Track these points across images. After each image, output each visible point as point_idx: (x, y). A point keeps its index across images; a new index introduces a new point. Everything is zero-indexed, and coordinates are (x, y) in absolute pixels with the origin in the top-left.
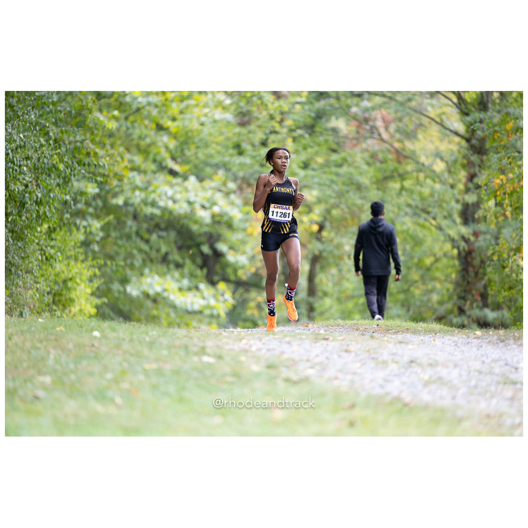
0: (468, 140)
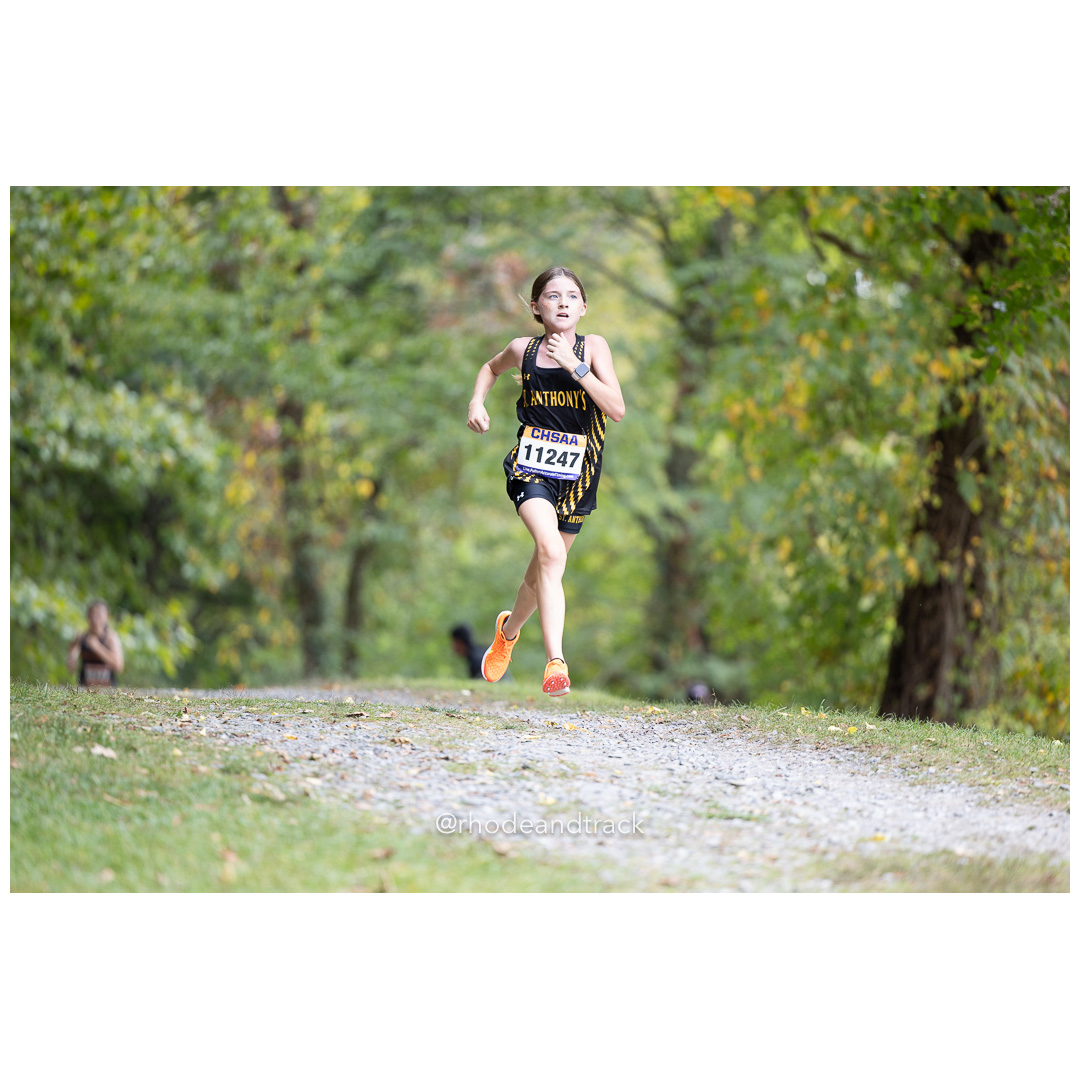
0: (682, 318)
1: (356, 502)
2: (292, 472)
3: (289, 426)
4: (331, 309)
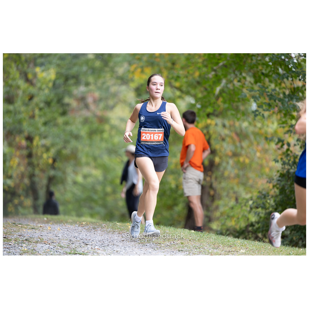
1: (47, 164)
2: (30, 156)
3: (29, 143)
4: (40, 109)
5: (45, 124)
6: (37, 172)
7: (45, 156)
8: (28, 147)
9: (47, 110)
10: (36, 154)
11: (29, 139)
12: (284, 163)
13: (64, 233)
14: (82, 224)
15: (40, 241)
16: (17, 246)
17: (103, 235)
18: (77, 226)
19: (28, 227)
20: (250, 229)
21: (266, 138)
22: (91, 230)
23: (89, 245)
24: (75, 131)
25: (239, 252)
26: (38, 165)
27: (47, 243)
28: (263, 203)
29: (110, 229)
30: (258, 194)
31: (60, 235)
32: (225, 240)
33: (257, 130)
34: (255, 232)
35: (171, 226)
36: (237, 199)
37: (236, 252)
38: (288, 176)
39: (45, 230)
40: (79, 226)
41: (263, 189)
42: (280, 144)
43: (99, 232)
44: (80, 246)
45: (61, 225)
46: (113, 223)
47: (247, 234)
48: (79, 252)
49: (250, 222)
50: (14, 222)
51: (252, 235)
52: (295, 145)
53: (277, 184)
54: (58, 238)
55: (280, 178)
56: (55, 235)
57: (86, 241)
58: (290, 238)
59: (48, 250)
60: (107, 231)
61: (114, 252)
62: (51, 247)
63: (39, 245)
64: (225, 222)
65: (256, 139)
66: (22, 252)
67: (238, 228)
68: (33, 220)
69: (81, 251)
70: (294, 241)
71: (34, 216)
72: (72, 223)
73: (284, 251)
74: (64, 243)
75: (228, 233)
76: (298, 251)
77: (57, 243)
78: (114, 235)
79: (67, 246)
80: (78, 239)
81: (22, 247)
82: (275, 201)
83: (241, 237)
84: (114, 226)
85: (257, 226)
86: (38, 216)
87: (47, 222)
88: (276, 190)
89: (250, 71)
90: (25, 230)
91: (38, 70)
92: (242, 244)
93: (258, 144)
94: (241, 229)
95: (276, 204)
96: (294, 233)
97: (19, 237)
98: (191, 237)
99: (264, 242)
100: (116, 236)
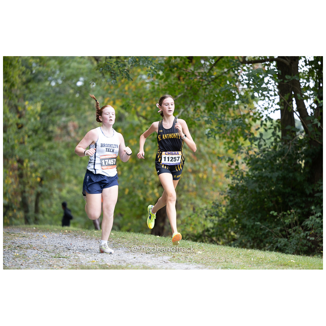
1: (37, 183)
2: (21, 176)
3: (20, 165)
4: (29, 137)
5: (33, 149)
6: (27, 189)
7: (34, 175)
8: (19, 169)
9: (34, 137)
10: (27, 174)
11: (20, 161)
12: (234, 178)
13: (50, 240)
14: (65, 232)
15: (30, 247)
16: (10, 252)
17: (83, 241)
18: (61, 233)
19: (20, 235)
20: (206, 233)
21: (219, 158)
22: (73, 237)
23: (71, 250)
24: (59, 155)
25: (197, 253)
26: (28, 183)
27: (35, 249)
28: (217, 212)
29: (88, 236)
30: (212, 205)
31: (47, 242)
32: (185, 244)
33: (210, 150)
34: (210, 236)
35: (140, 233)
36: (194, 209)
37: (195, 254)
38: (237, 188)
39: (34, 237)
40: (62, 234)
41: (216, 200)
42: (230, 162)
43: (79, 239)
44: (64, 251)
45: (48, 233)
46: (90, 230)
47: (203, 238)
48: (62, 256)
49: (206, 228)
50: (8, 231)
51: (208, 239)
52: (243, 163)
53: (228, 196)
54: (45, 244)
55: (231, 191)
56: (42, 242)
57: (68, 247)
58: (240, 240)
59: (37, 255)
60: (86, 238)
61: (92, 255)
62: (39, 252)
63: (29, 251)
64: (185, 228)
65: (210, 158)
66: (15, 257)
67: (196, 233)
68: (24, 230)
69: (64, 255)
70: (243, 243)
71: (25, 226)
72: (56, 231)
73: (235, 252)
74: (50, 248)
75: (187, 237)
76: (246, 252)
77: (44, 249)
78: (92, 241)
79: (52, 251)
80: (62, 245)
81: (14, 252)
82: (226, 210)
83: (198, 241)
84: (92, 233)
85: (212, 231)
86: (28, 226)
87: (36, 231)
88: (227, 200)
89: (204, 101)
90: (17, 238)
91: (27, 103)
92: (199, 247)
93: (213, 162)
94: (198, 234)
95: (228, 213)
96: (243, 237)
97: (12, 244)
98: (157, 242)
99: (218, 244)
100: (94, 242)
